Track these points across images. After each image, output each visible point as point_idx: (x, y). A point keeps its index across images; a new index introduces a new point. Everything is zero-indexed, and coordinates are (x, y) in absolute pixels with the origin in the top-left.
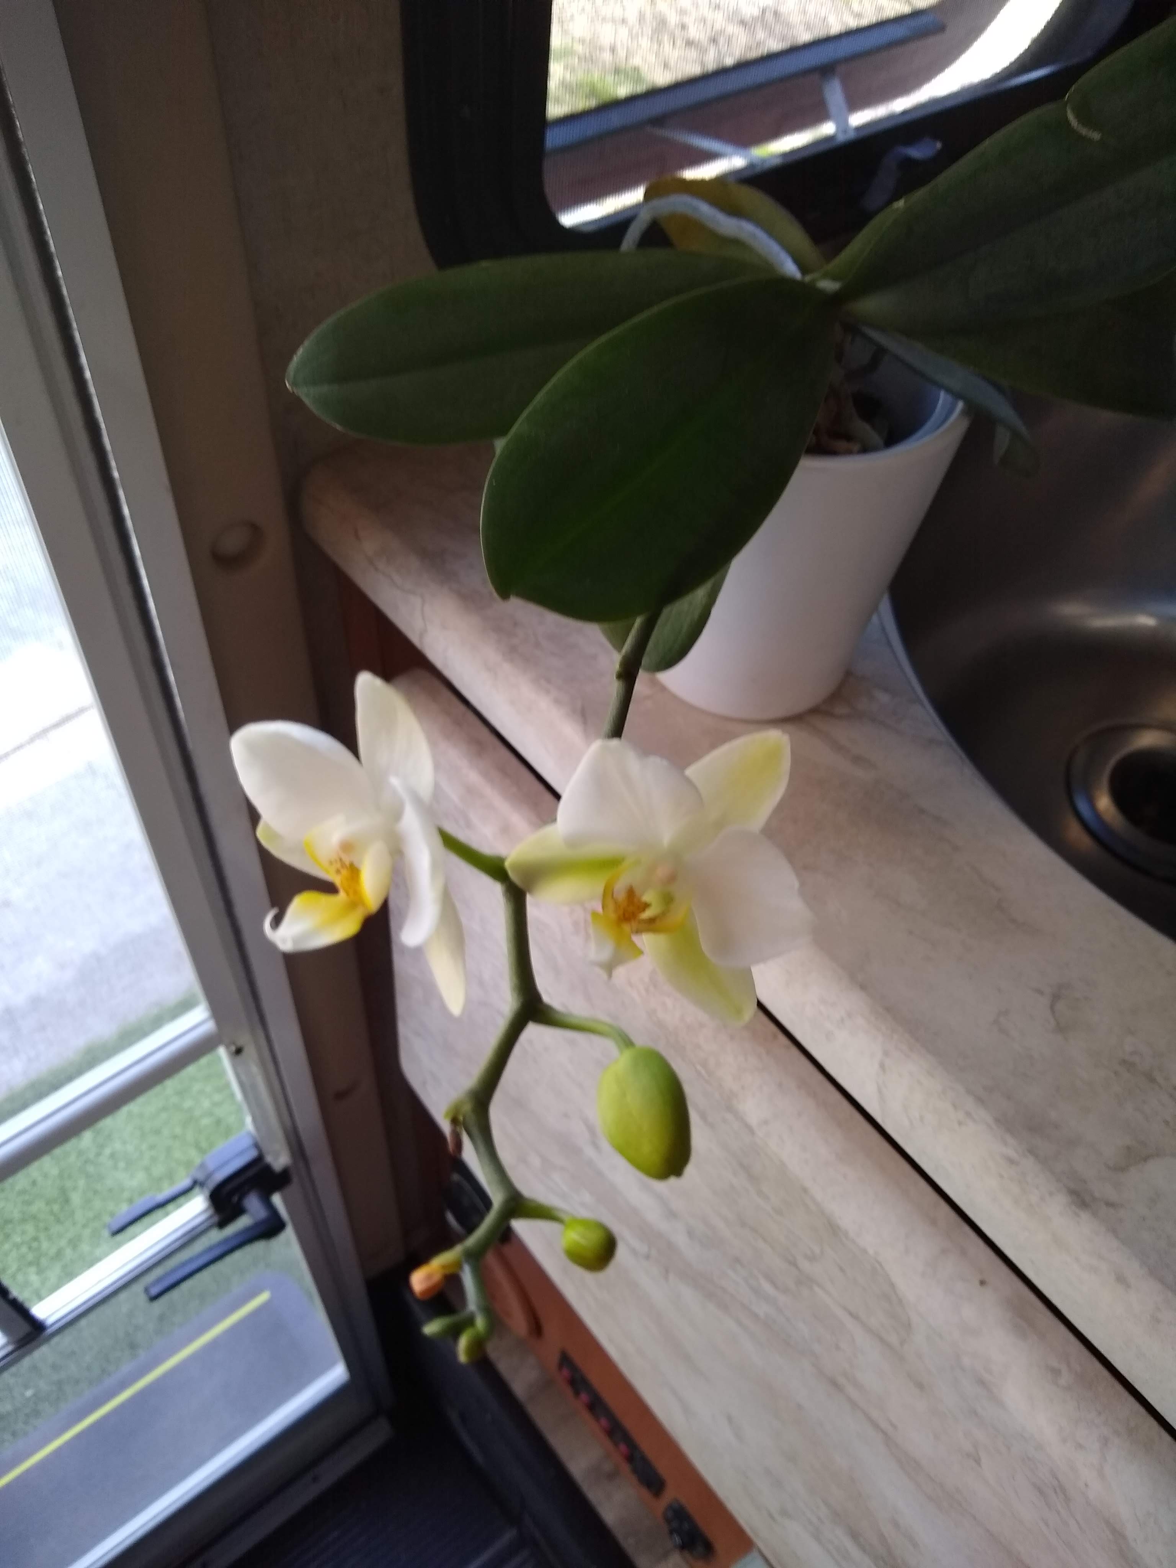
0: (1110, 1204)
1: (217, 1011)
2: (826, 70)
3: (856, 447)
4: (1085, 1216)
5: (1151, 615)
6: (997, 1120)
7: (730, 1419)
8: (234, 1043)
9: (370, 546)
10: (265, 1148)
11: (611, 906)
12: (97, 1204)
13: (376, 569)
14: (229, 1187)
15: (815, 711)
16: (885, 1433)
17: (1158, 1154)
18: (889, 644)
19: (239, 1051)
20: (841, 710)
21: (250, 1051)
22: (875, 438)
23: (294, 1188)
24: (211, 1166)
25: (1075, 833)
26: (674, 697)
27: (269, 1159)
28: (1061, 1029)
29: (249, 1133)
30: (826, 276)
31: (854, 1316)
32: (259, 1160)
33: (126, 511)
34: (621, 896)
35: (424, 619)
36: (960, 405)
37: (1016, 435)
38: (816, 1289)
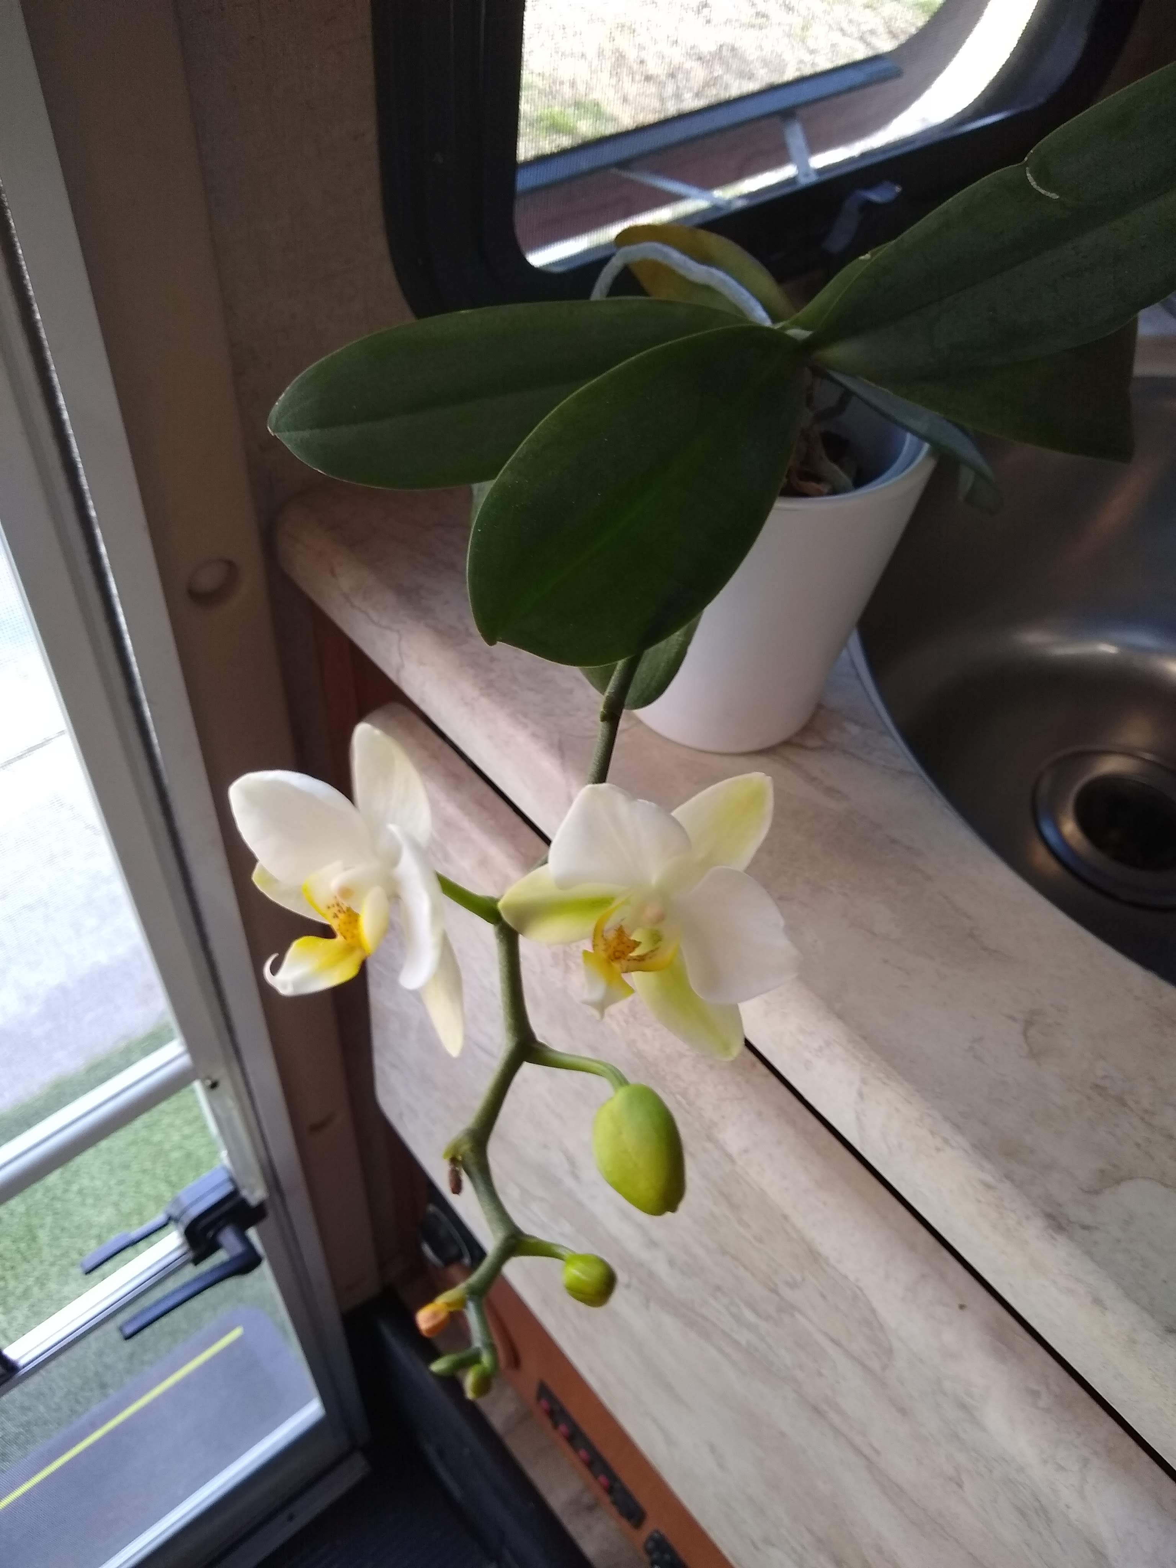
0: (1085, 1227)
1: (193, 1046)
2: (787, 114)
3: (825, 488)
4: (1061, 1239)
5: (1112, 643)
6: (974, 1146)
7: (712, 1449)
8: (209, 1078)
9: (345, 582)
10: (240, 1182)
11: (601, 947)
12: (65, 1241)
13: (353, 606)
14: (204, 1222)
15: (787, 743)
16: (866, 1458)
17: (1130, 1177)
18: (858, 676)
19: (214, 1085)
20: (812, 742)
21: (226, 1085)
22: (845, 479)
23: (269, 1222)
24: (186, 1201)
25: (1041, 858)
26: (650, 730)
27: (245, 1193)
28: (1035, 1054)
29: (224, 1168)
30: (797, 324)
31: (835, 1342)
32: (234, 1194)
33: (103, 549)
34: (611, 935)
35: (400, 654)
36: (926, 446)
37: (980, 474)
38: (798, 1316)
